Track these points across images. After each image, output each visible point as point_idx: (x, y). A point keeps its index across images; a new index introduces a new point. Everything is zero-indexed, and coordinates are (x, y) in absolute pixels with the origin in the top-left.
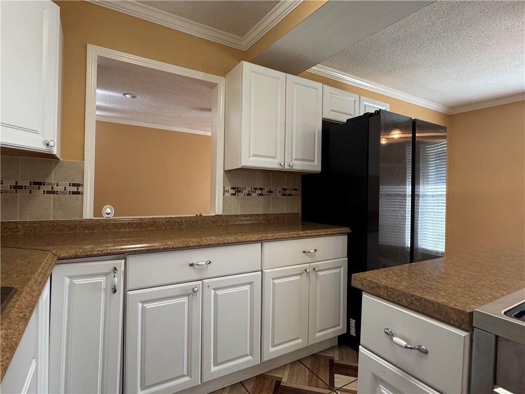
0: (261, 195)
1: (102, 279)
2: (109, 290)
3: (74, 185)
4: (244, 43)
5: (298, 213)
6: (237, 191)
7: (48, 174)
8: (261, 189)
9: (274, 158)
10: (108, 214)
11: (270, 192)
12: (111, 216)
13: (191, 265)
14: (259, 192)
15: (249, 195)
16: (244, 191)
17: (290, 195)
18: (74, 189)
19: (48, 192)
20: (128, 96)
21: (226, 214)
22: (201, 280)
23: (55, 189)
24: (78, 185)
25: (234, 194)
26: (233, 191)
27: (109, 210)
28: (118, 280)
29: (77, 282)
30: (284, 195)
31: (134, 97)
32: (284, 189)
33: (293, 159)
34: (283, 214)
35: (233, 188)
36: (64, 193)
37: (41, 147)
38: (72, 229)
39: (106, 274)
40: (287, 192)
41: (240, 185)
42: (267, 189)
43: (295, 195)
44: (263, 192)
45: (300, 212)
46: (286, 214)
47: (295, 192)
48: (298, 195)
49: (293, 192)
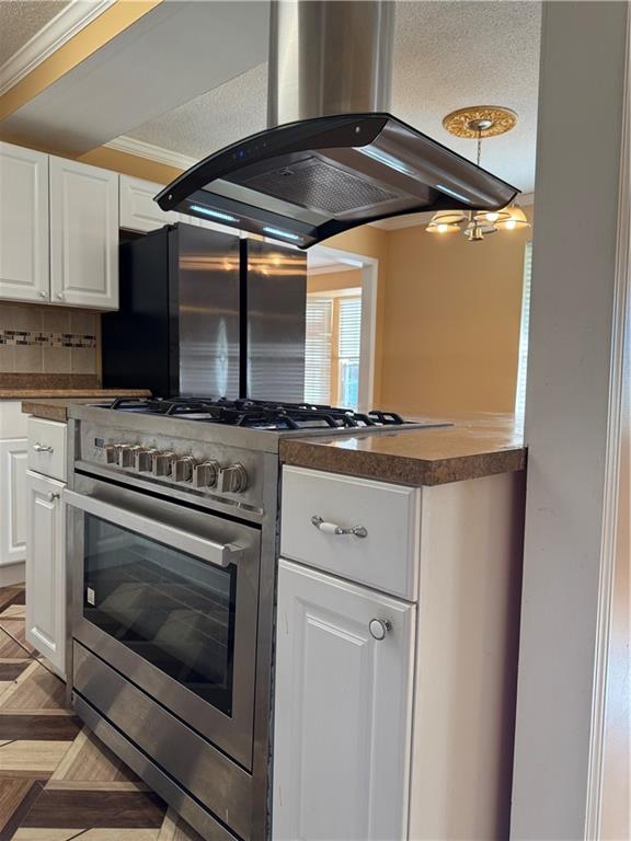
0: (24, 343)
5: (96, 376)
8: (24, 334)
9: (31, 284)
11: (41, 339)
14: (21, 338)
17: (79, 345)
30: (67, 345)
32: (67, 336)
33: (66, 286)
34: (65, 375)
40: (73, 341)
42: (34, 335)
43: (90, 346)
44: (28, 339)
45: (100, 373)
46: (72, 375)
47: (88, 342)
48: (95, 346)
49: (84, 341)
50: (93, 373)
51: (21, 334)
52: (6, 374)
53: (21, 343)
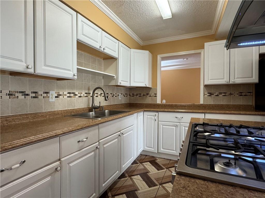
1: (153, 117)
2: (155, 120)
3: (155, 94)
4: (213, 31)
6: (211, 94)
7: (149, 92)
9: (223, 79)
10: (164, 102)
11: (231, 94)
12: (165, 103)
13: (176, 117)
14: (224, 94)
15: (217, 96)
16: (215, 94)
17: (246, 95)
18: (155, 95)
19: (150, 96)
20: (185, 59)
21: (205, 104)
22: (180, 123)
23: (151, 95)
24: (156, 94)
25: (209, 96)
26: (209, 94)
27: (164, 101)
28: (156, 118)
29: (148, 116)
30: (240, 95)
31: (187, 59)
34: (239, 105)
35: (209, 93)
36: (153, 96)
37: (144, 86)
38: (154, 106)
39: (154, 116)
40: (243, 94)
41: (212, 92)
42: (229, 93)
44: (226, 94)
45: (254, 104)
46: (242, 105)
47: (249, 94)
48: (252, 95)
49: (247, 94)
50: (251, 104)
51: (224, 93)
52: (219, 105)
53: (224, 96)
